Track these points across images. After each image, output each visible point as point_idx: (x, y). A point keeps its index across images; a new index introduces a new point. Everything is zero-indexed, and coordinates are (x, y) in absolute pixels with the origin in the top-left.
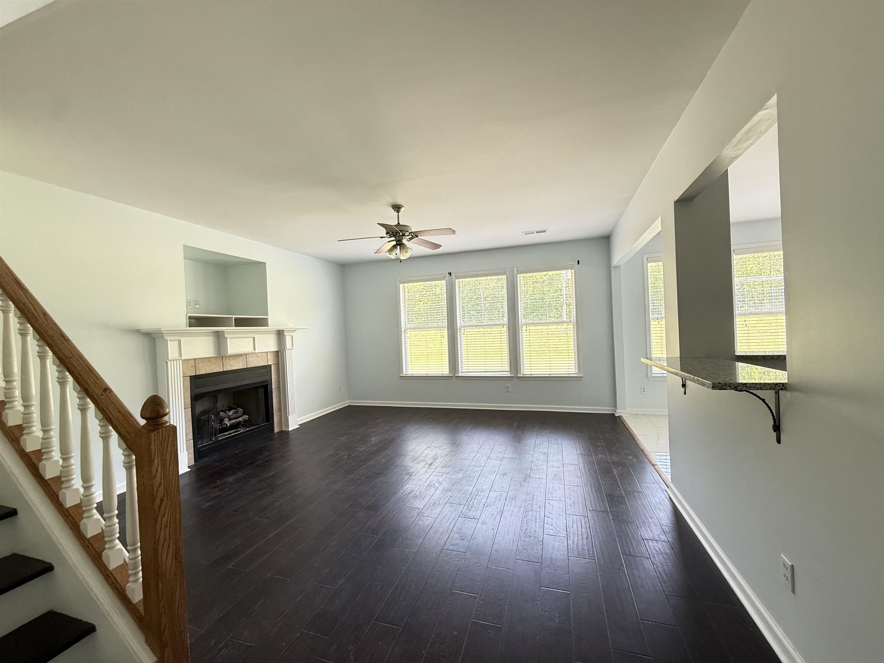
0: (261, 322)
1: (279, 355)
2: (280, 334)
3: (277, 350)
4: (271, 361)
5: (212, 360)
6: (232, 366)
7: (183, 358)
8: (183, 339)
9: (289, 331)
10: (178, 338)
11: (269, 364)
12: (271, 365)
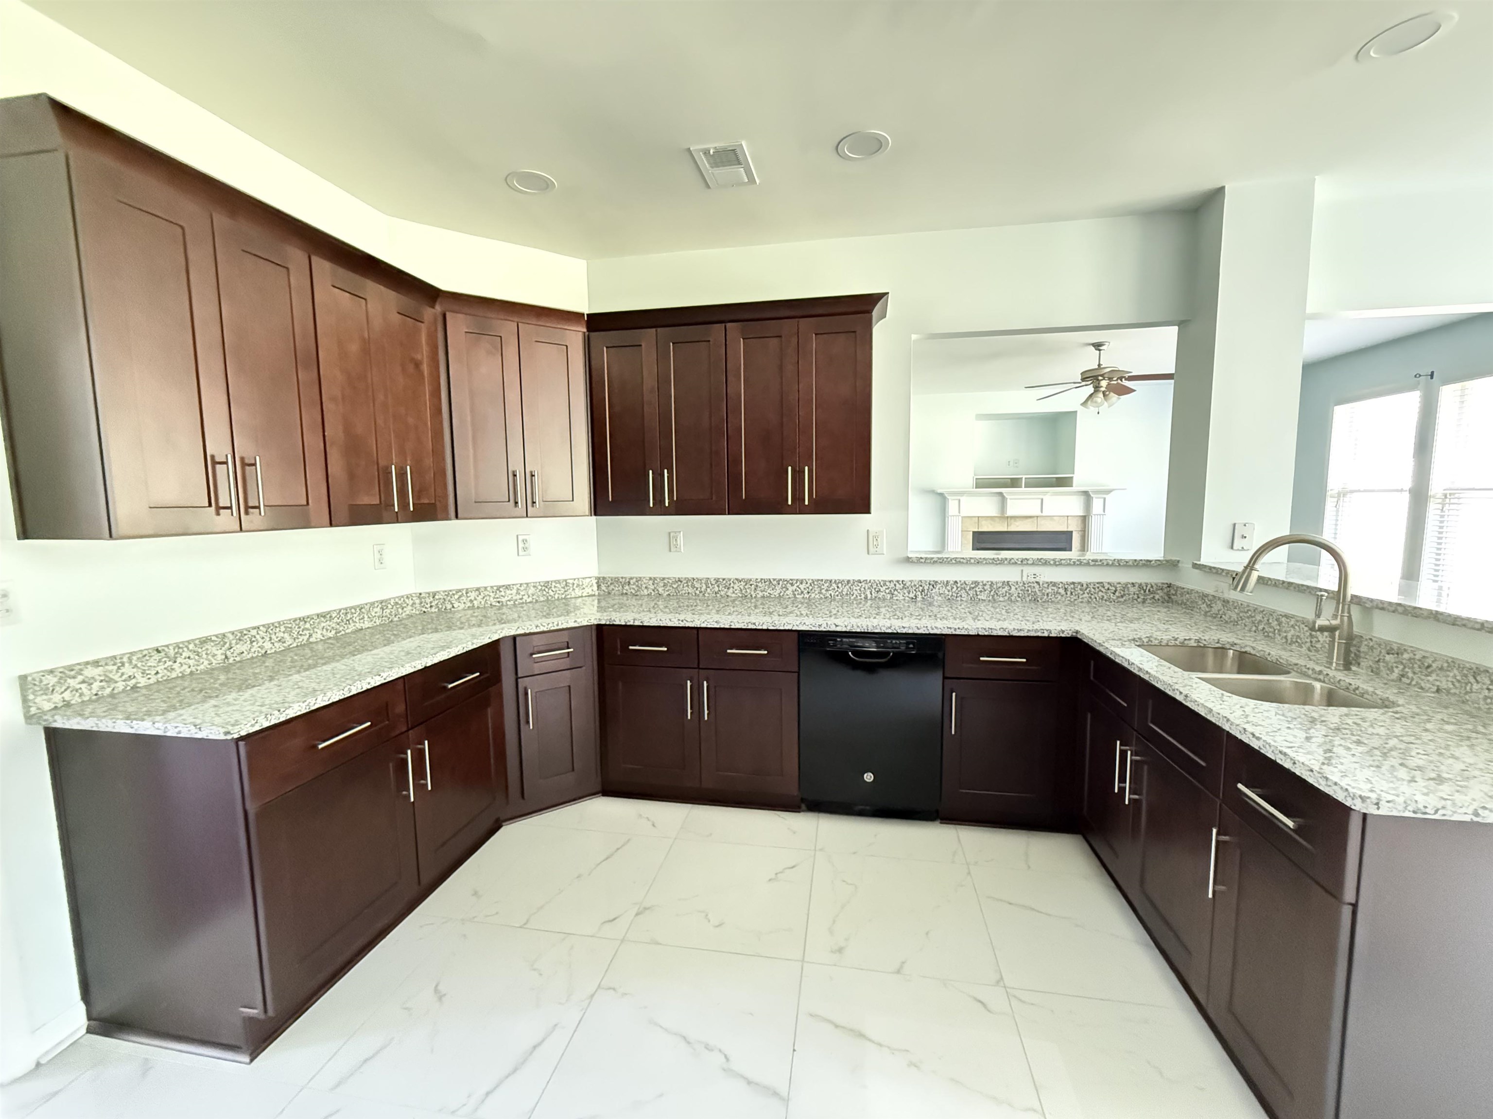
0: (1063, 482)
1: (1085, 519)
2: (1087, 495)
3: (1082, 514)
4: (1073, 526)
5: (996, 519)
6: (1018, 526)
7: (963, 514)
8: (962, 499)
9: (1097, 492)
10: (958, 498)
11: (1069, 530)
12: (1072, 532)
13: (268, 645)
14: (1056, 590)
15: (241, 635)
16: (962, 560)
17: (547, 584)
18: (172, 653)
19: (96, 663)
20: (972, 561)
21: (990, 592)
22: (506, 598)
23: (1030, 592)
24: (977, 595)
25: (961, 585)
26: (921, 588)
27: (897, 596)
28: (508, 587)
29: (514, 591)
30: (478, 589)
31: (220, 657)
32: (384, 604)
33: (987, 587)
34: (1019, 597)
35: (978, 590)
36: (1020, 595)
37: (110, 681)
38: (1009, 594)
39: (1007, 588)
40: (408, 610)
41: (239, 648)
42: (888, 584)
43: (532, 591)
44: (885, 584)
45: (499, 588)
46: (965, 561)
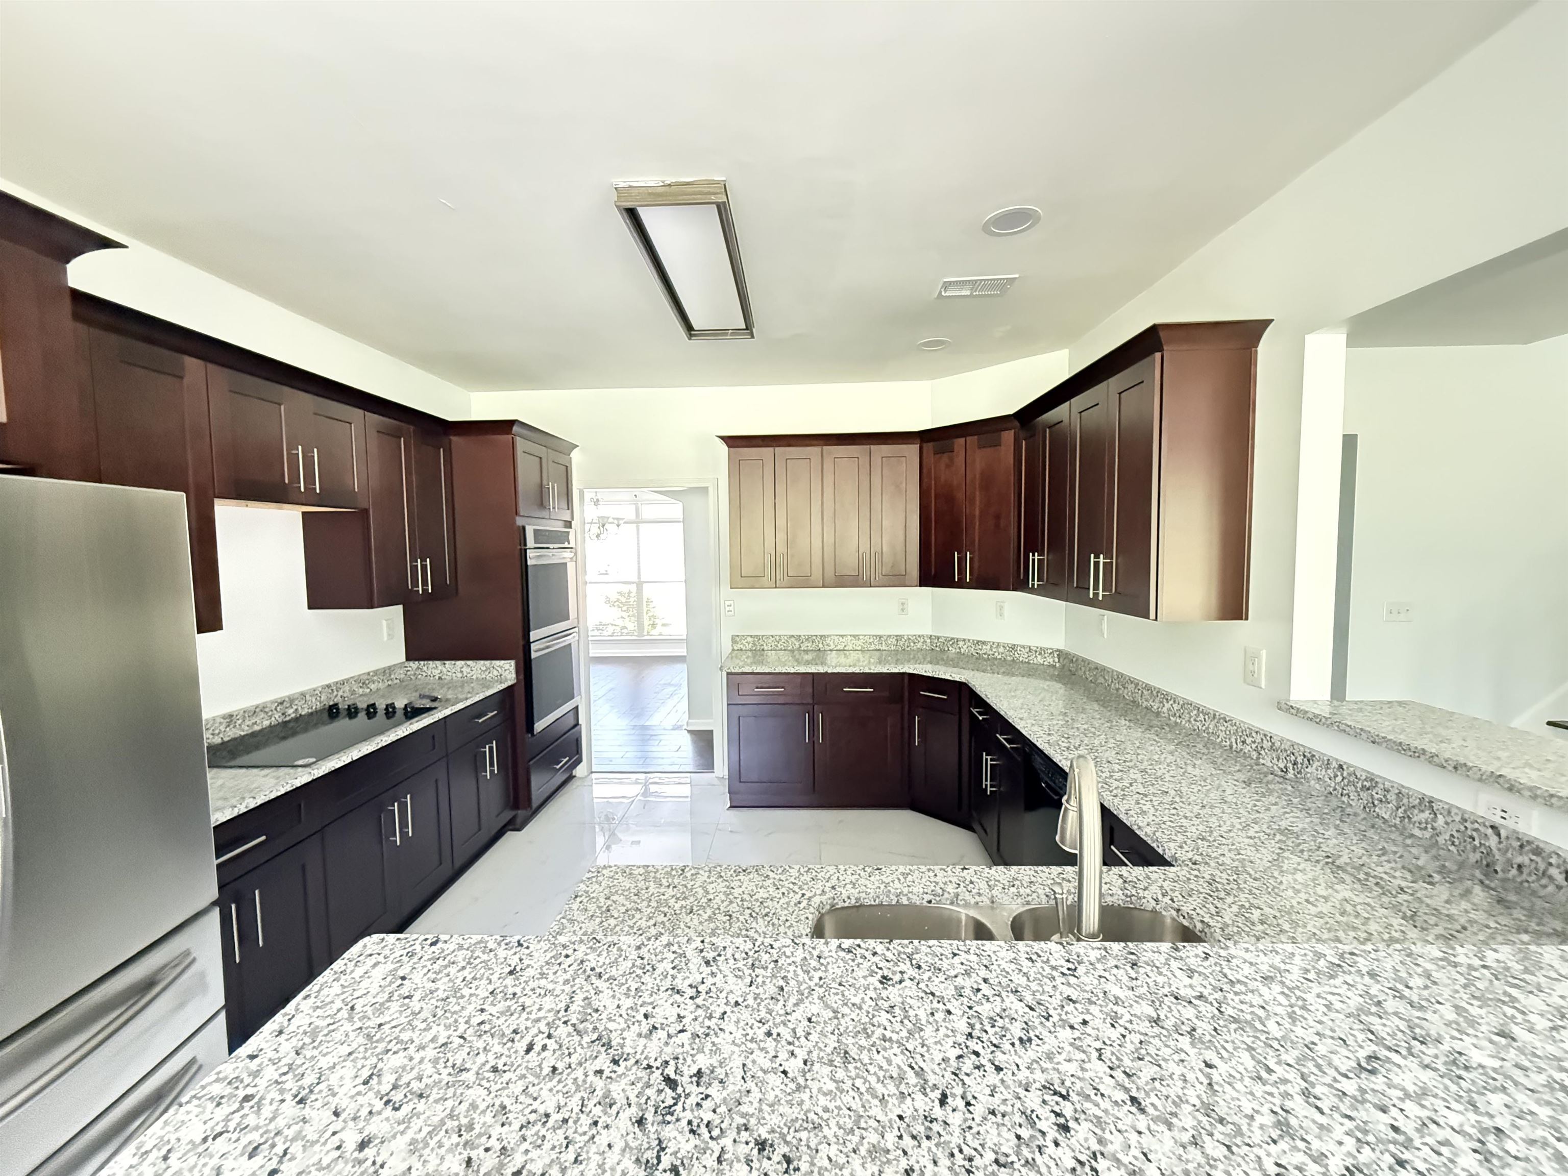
13: (821, 646)
14: (1542, 866)
15: (809, 638)
16: (1348, 729)
17: (1013, 647)
18: (778, 638)
19: (751, 636)
20: (1364, 735)
21: (1398, 808)
22: (983, 652)
23: (1477, 843)
24: (1375, 806)
25: (1349, 775)
26: (1293, 758)
27: (1263, 759)
28: (984, 643)
29: (988, 647)
30: (964, 640)
31: (797, 646)
32: (899, 638)
33: (1391, 797)
34: (1453, 844)
35: (1376, 796)
36: (1457, 842)
37: (754, 644)
38: (1433, 828)
39: (1426, 815)
40: (919, 645)
41: (806, 644)
42: (1254, 734)
43: (1001, 650)
44: (1250, 735)
45: (978, 642)
46: (1352, 732)
